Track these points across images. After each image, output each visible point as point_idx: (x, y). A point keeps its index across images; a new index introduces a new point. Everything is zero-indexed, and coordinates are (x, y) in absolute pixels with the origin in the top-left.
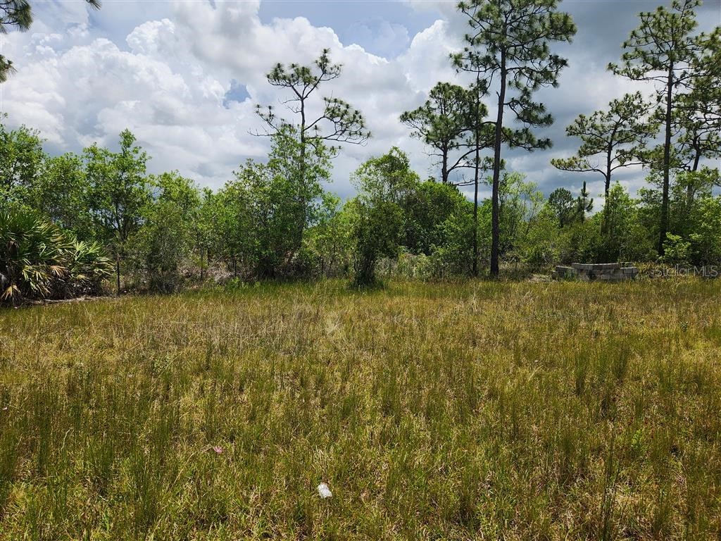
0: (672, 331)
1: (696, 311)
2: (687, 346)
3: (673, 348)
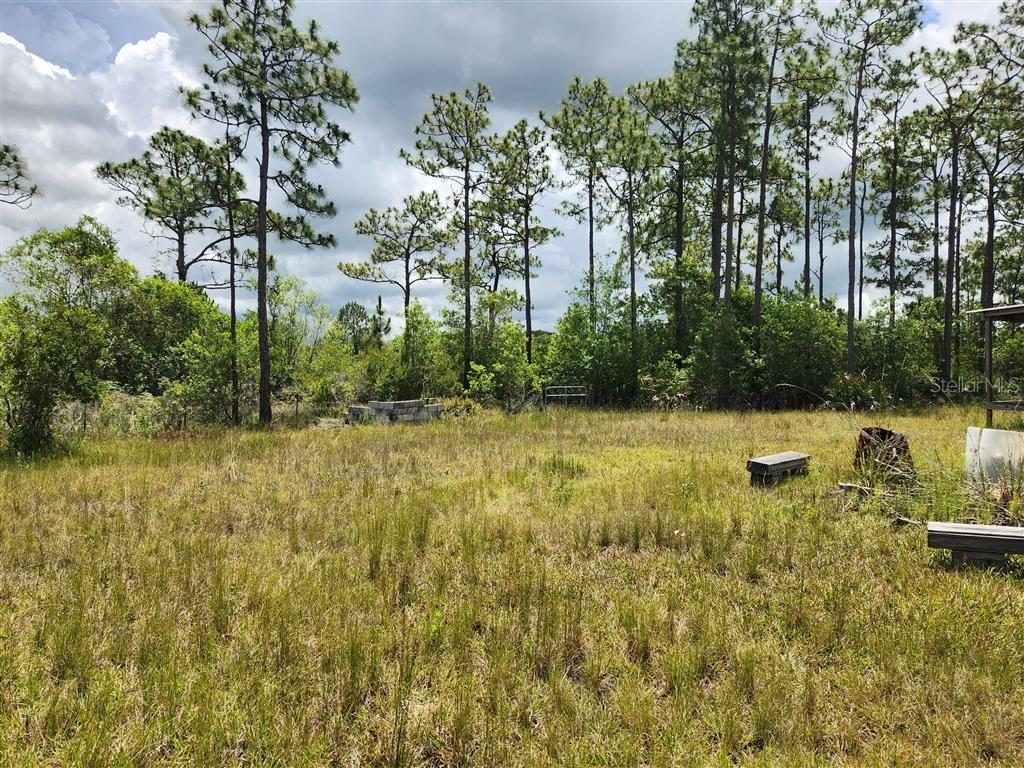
0: (477, 479)
1: (500, 453)
2: (492, 495)
3: (478, 500)
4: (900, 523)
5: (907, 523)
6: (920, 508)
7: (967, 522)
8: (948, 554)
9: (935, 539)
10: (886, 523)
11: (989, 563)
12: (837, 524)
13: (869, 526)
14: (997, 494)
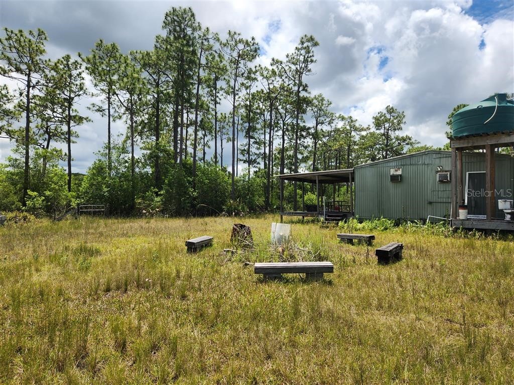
2: (37, 270)
4: (246, 265)
5: (249, 264)
6: (254, 258)
7: (270, 262)
8: (262, 276)
9: (258, 271)
10: (241, 265)
11: (275, 278)
12: (222, 267)
13: (234, 267)
14: (280, 249)
